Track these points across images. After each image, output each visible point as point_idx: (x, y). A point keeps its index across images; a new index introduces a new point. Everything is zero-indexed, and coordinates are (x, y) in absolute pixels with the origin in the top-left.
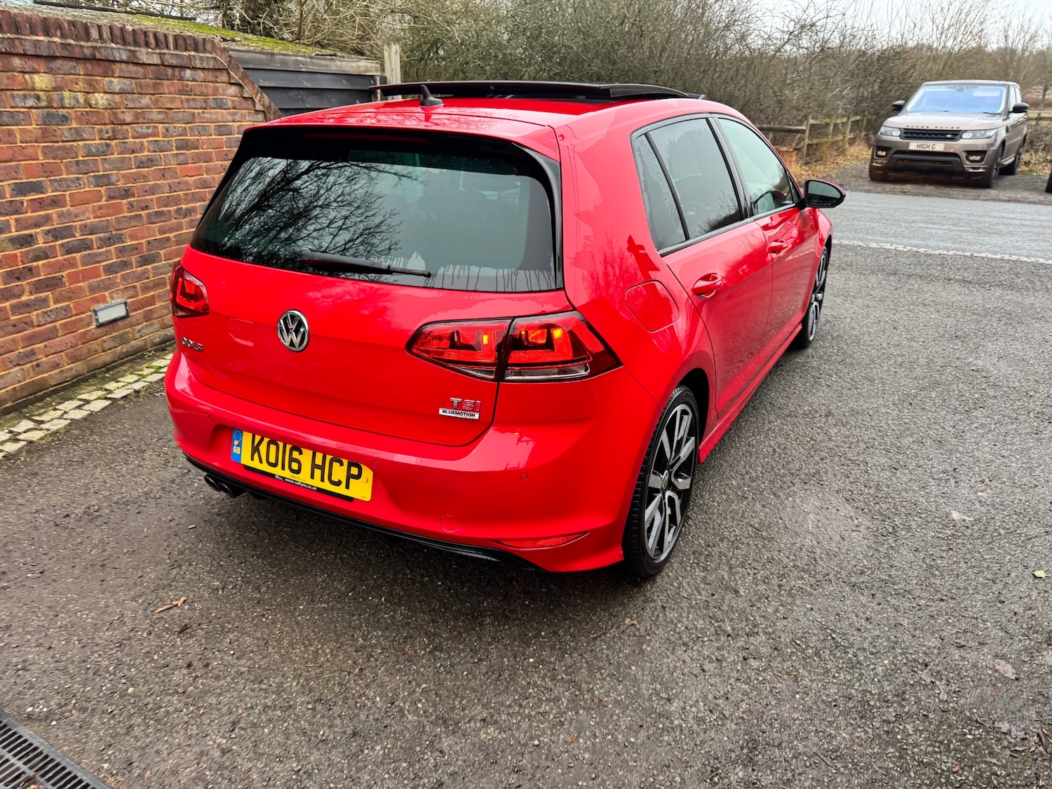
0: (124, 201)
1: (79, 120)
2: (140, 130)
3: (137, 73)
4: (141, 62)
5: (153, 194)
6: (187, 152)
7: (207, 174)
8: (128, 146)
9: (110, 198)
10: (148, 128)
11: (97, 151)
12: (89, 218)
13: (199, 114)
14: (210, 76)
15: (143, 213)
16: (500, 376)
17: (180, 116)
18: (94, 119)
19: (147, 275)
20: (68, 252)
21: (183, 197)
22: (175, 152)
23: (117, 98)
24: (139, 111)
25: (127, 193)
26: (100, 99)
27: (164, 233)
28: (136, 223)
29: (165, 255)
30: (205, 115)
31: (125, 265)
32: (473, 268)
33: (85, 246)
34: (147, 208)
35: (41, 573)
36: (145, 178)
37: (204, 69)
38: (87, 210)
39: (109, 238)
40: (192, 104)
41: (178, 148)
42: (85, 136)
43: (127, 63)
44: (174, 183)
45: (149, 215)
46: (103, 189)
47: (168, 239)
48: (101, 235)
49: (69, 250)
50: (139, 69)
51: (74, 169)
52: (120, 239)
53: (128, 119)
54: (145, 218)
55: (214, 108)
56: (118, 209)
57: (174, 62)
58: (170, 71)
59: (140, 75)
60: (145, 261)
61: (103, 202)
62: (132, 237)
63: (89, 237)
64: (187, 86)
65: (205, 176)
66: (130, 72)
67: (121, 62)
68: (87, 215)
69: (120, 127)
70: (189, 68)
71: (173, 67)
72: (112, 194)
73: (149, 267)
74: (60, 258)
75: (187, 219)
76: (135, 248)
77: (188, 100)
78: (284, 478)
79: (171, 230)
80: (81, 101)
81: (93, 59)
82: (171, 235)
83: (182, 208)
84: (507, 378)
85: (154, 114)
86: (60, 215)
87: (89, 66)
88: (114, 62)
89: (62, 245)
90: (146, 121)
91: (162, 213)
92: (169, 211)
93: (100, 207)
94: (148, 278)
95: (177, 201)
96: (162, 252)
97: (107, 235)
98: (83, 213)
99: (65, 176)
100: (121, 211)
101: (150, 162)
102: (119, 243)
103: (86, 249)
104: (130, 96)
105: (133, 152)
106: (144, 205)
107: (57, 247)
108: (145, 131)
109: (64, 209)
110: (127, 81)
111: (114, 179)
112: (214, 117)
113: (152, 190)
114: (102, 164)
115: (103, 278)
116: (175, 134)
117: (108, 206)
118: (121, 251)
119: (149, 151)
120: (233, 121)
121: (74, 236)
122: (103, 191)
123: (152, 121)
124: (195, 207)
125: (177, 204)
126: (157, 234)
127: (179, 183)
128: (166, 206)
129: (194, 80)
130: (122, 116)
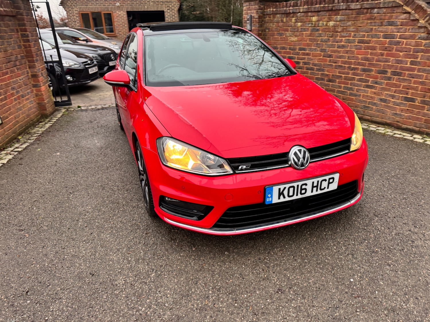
0: (328, 59)
1: (323, 30)
2: (343, 34)
3: (349, 13)
4: (351, 8)
5: (340, 58)
8: (336, 40)
9: (324, 57)
10: (347, 34)
11: (325, 40)
12: (315, 61)
13: (375, 28)
15: (334, 64)
17: (364, 29)
18: (327, 30)
20: (307, 69)
21: (353, 63)
22: (356, 44)
23: (338, 23)
24: (345, 27)
25: (330, 56)
26: (331, 23)
27: (340, 74)
28: (330, 67)
29: (338, 81)
33: (312, 69)
34: (336, 63)
36: (339, 52)
37: (385, 8)
38: (316, 59)
39: (319, 69)
40: (373, 24)
42: (322, 36)
43: (346, 9)
44: (351, 56)
45: (336, 66)
46: (322, 53)
47: (341, 76)
48: (318, 67)
49: (308, 69)
50: (350, 11)
51: (316, 45)
52: (323, 70)
53: (339, 30)
54: (334, 66)
55: (386, 26)
56: (326, 60)
57: (368, 6)
58: (365, 11)
59: (350, 14)
60: (330, 81)
61: (321, 57)
62: (328, 71)
63: (314, 67)
64: (373, 16)
65: (369, 56)
66: (346, 13)
67: (343, 10)
68: (315, 60)
69: (335, 33)
70: (376, 8)
71: (367, 9)
72: (325, 56)
73: (331, 83)
74: (305, 70)
75: (352, 72)
76: (327, 75)
77: (371, 23)
79: (344, 73)
80: (325, 24)
81: (332, 10)
82: (343, 75)
83: (351, 67)
85: (352, 29)
86: (308, 58)
87: (330, 13)
88: (340, 10)
89: (306, 67)
90: (346, 31)
91: (341, 66)
92: (345, 66)
93: (320, 59)
94: (329, 87)
95: (350, 63)
96: (337, 80)
97: (320, 68)
98: (314, 59)
99: (313, 47)
100: (326, 62)
101: (343, 46)
102: (322, 71)
103: (312, 70)
104: (343, 22)
105: (337, 42)
106: (335, 61)
107: (305, 67)
108: (345, 35)
109: (310, 57)
110: (343, 17)
111: (327, 50)
113: (340, 57)
114: (325, 45)
116: (359, 37)
117: (322, 59)
118: (322, 74)
119: (344, 43)
121: (310, 65)
122: (322, 54)
123: (349, 31)
124: (359, 68)
125: (349, 64)
126: (338, 73)
127: (353, 57)
128: (344, 64)
129: (379, 13)
130: (337, 28)
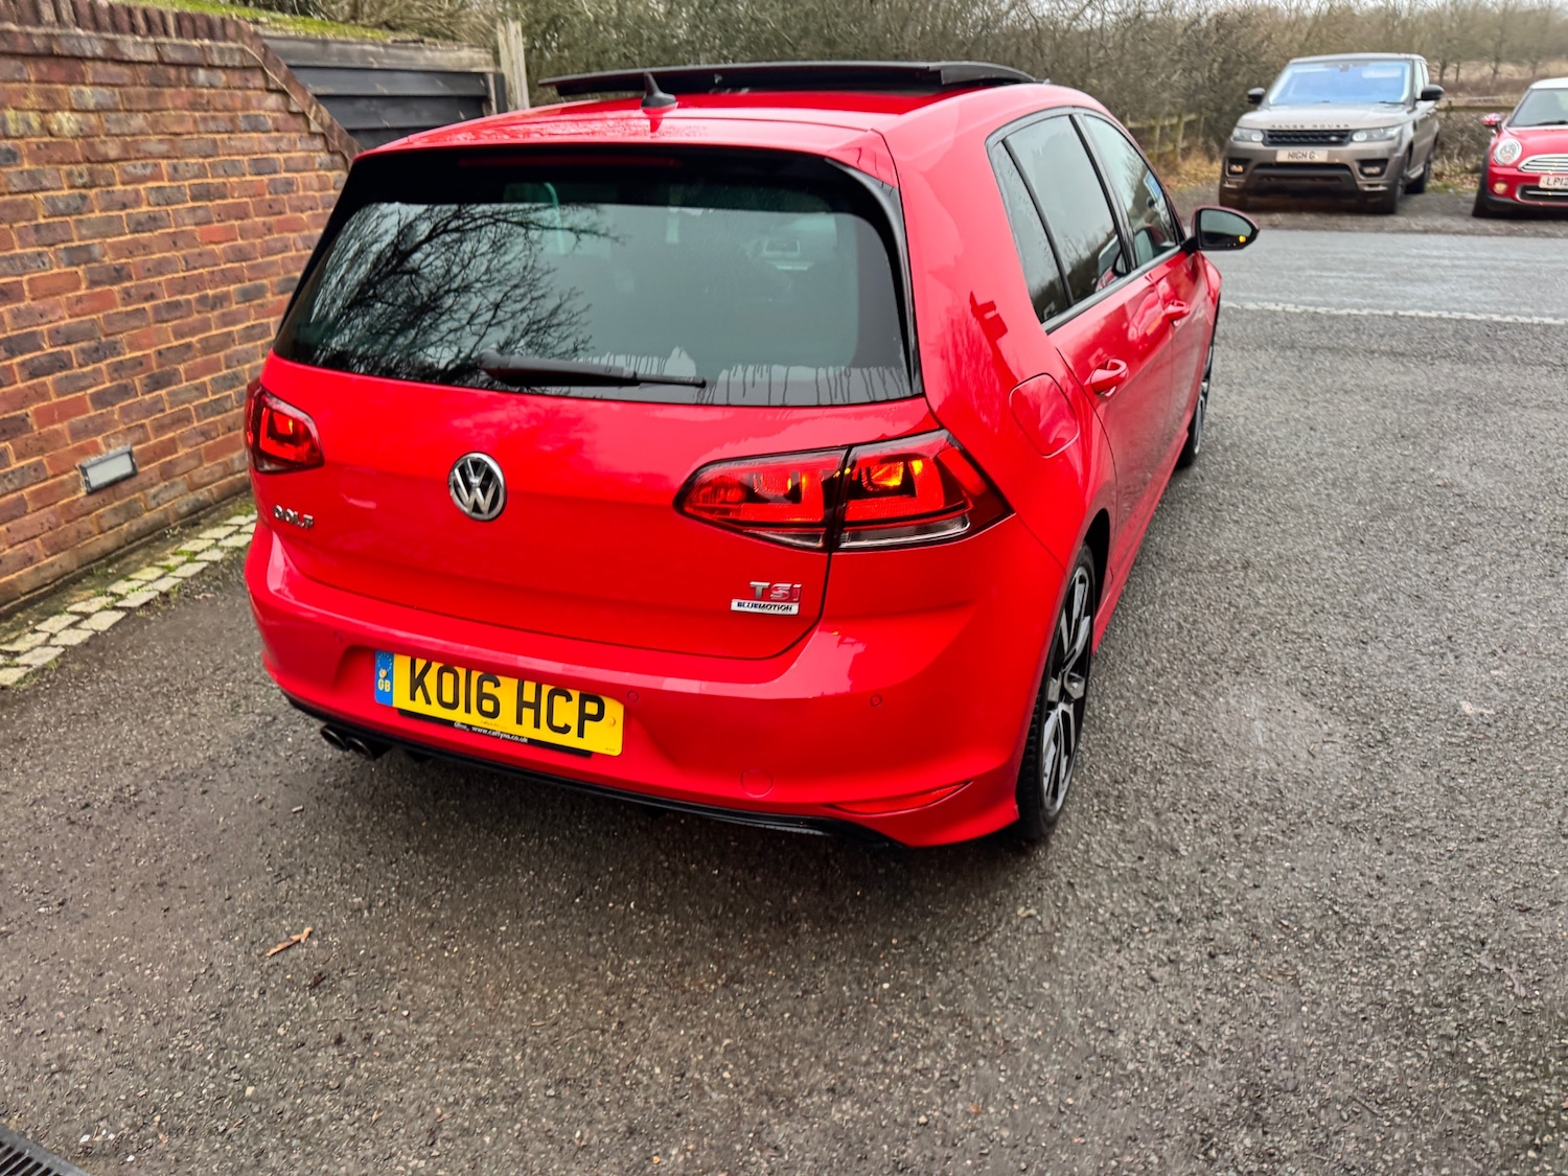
0: (116, 288)
1: (35, 155)
2: (130, 169)
3: (120, 76)
4: (126, 58)
5: (161, 274)
6: (210, 204)
7: (242, 238)
8: (116, 197)
9: (93, 283)
10: (144, 166)
11: (68, 206)
12: (62, 318)
13: (223, 140)
14: (236, 79)
15: (147, 305)
16: (832, 545)
17: (194, 145)
18: (57, 156)
19: (160, 406)
20: (33, 375)
21: (207, 277)
22: (190, 204)
23: (93, 118)
24: (128, 139)
25: (119, 275)
26: (65, 121)
27: (183, 337)
28: (137, 323)
29: (186, 372)
30: (233, 143)
31: (125, 391)
32: (775, 368)
33: (59, 363)
34: (152, 297)
35: (61, 904)
36: (146, 248)
37: (225, 68)
38: (58, 305)
39: (97, 350)
40: (212, 125)
41: (194, 199)
42: (46, 183)
43: (103, 60)
44: (192, 255)
45: (156, 309)
46: (81, 270)
47: (189, 346)
48: (84, 344)
49: (34, 372)
50: (126, 71)
51: (32, 238)
52: (113, 349)
53: (113, 152)
54: (150, 314)
55: (246, 131)
56: (106, 301)
57: (178, 56)
58: (172, 72)
59: (126, 80)
60: (156, 383)
61: (83, 291)
62: (133, 346)
63: (65, 348)
64: (201, 95)
65: (240, 242)
66: (110, 75)
67: (95, 58)
68: (60, 312)
69: (100, 167)
70: (202, 66)
71: (177, 65)
72: (96, 277)
73: (163, 392)
74: (20, 385)
75: (216, 313)
76: (139, 363)
77: (204, 119)
78: (470, 726)
79: (193, 332)
80: (35, 124)
81: (50, 55)
82: (194, 339)
83: (207, 296)
84: (844, 545)
85: (154, 144)
86: (17, 315)
87: (43, 67)
88: (83, 59)
89: (23, 364)
90: (141, 155)
91: (176, 305)
92: (188, 302)
93: (79, 300)
94: (163, 410)
95: (199, 284)
96: (181, 368)
97: (93, 343)
98: (53, 310)
99: (18, 251)
100: (113, 304)
101: (153, 222)
102: (112, 356)
103: (62, 368)
104: (113, 116)
105: (124, 206)
106: (148, 292)
107: (15, 368)
108: (140, 171)
109: (22, 305)
110: (106, 91)
111: (97, 251)
112: (246, 146)
113: (160, 268)
114: (77, 228)
115: (92, 413)
116: (188, 175)
117: (91, 297)
118: (118, 368)
119: (149, 204)
120: (278, 151)
121: (40, 348)
122: (80, 273)
123: (151, 155)
124: (228, 292)
125: (199, 289)
126: (172, 339)
127: (200, 255)
128: (182, 293)
129: (212, 86)
130: (102, 149)
